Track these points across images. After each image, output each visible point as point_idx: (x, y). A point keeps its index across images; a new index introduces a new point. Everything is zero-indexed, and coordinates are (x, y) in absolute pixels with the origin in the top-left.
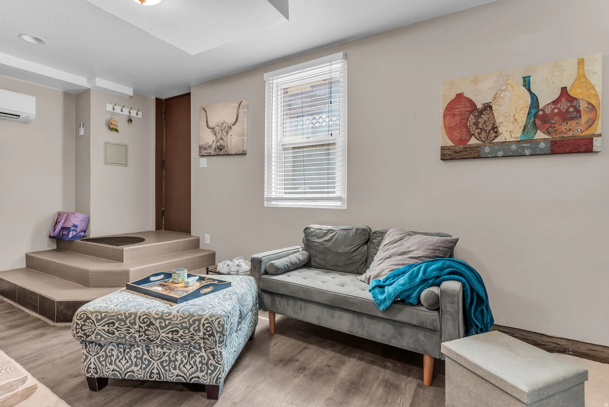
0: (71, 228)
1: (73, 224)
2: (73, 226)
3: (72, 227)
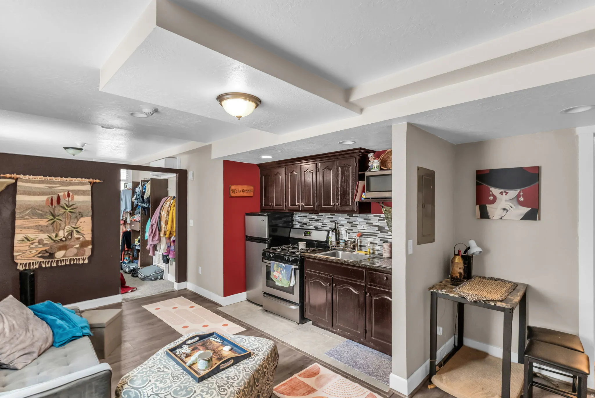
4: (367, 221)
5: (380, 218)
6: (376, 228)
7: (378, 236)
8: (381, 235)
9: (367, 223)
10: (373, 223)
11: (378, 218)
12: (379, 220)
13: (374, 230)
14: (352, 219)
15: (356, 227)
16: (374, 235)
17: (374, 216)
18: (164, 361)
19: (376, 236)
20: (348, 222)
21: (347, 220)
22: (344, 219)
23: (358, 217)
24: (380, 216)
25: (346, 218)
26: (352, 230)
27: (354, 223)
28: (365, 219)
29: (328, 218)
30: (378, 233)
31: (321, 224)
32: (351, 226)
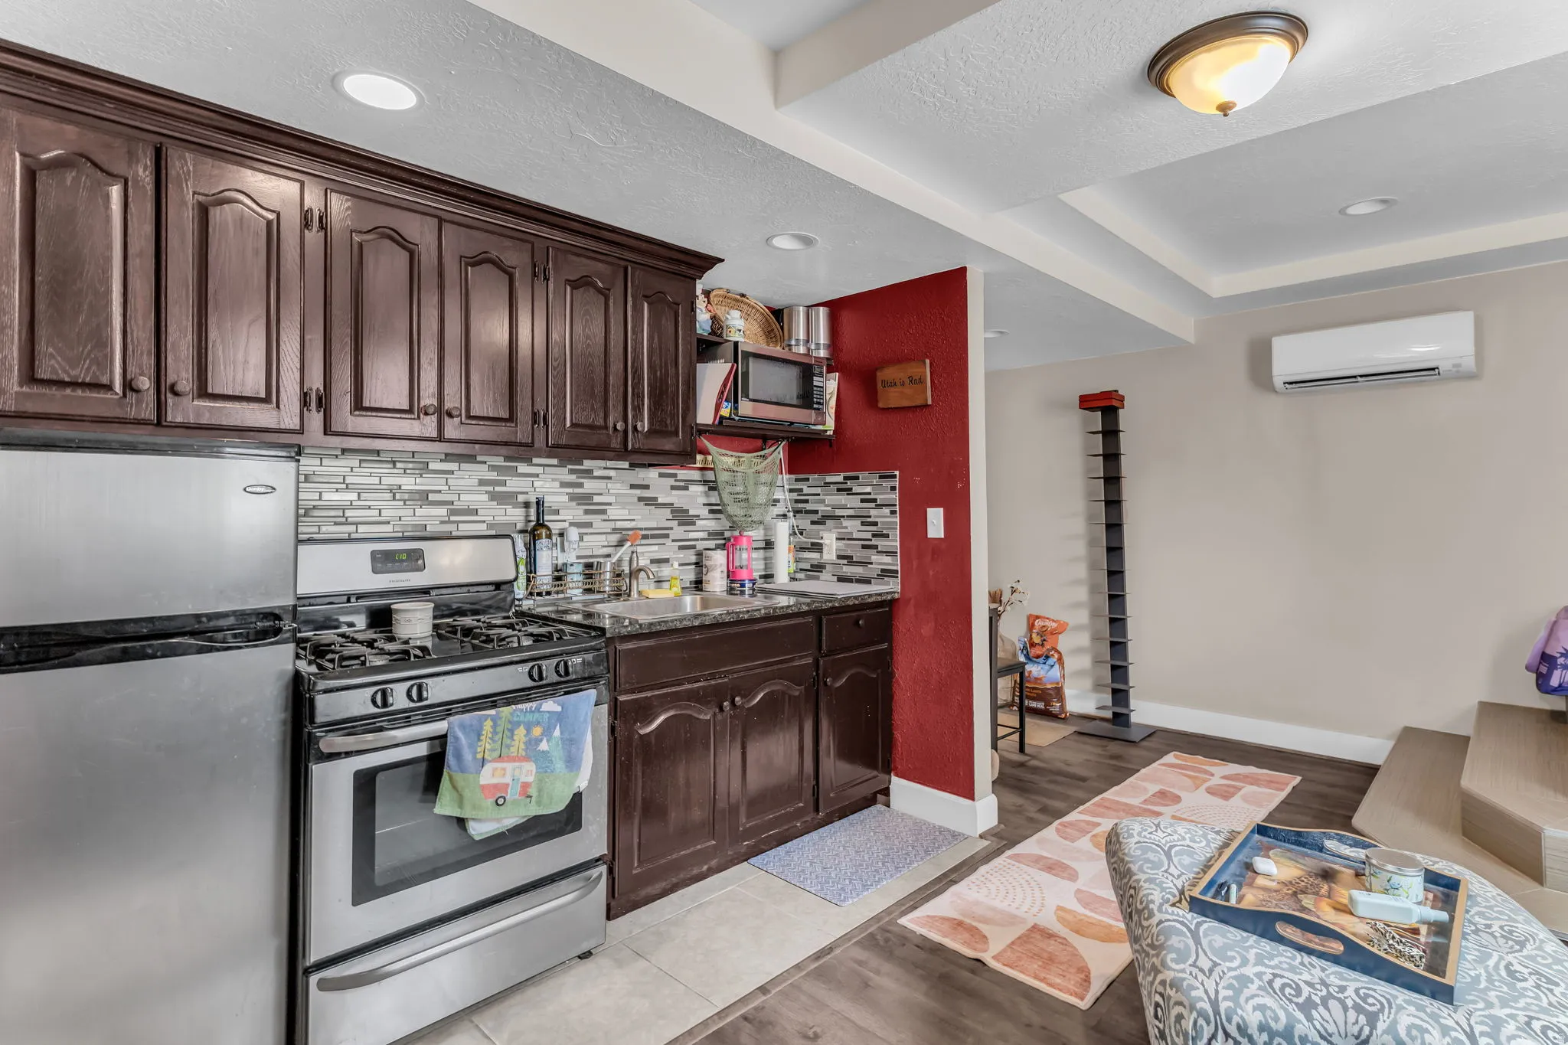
0: (1556, 658)
1: (1565, 649)
2: (1562, 655)
3: (1560, 657)
4: (638, 492)
5: (675, 481)
6: (667, 513)
7: (672, 537)
8: (678, 532)
9: (640, 499)
10: (656, 499)
11: (671, 481)
12: (673, 488)
13: (658, 518)
14: (589, 486)
15: (604, 512)
16: (659, 535)
17: (661, 475)
18: (1492, 994)
19: (667, 536)
20: (573, 498)
21: (570, 490)
22: (557, 484)
23: (610, 478)
24: (675, 475)
25: (564, 485)
26: (590, 525)
27: (596, 499)
28: (633, 487)
29: (482, 482)
30: (671, 528)
31: (442, 511)
32: (587, 512)
